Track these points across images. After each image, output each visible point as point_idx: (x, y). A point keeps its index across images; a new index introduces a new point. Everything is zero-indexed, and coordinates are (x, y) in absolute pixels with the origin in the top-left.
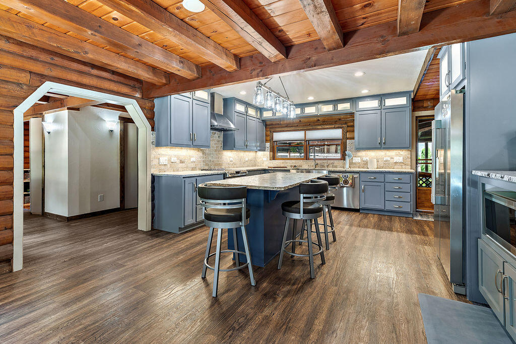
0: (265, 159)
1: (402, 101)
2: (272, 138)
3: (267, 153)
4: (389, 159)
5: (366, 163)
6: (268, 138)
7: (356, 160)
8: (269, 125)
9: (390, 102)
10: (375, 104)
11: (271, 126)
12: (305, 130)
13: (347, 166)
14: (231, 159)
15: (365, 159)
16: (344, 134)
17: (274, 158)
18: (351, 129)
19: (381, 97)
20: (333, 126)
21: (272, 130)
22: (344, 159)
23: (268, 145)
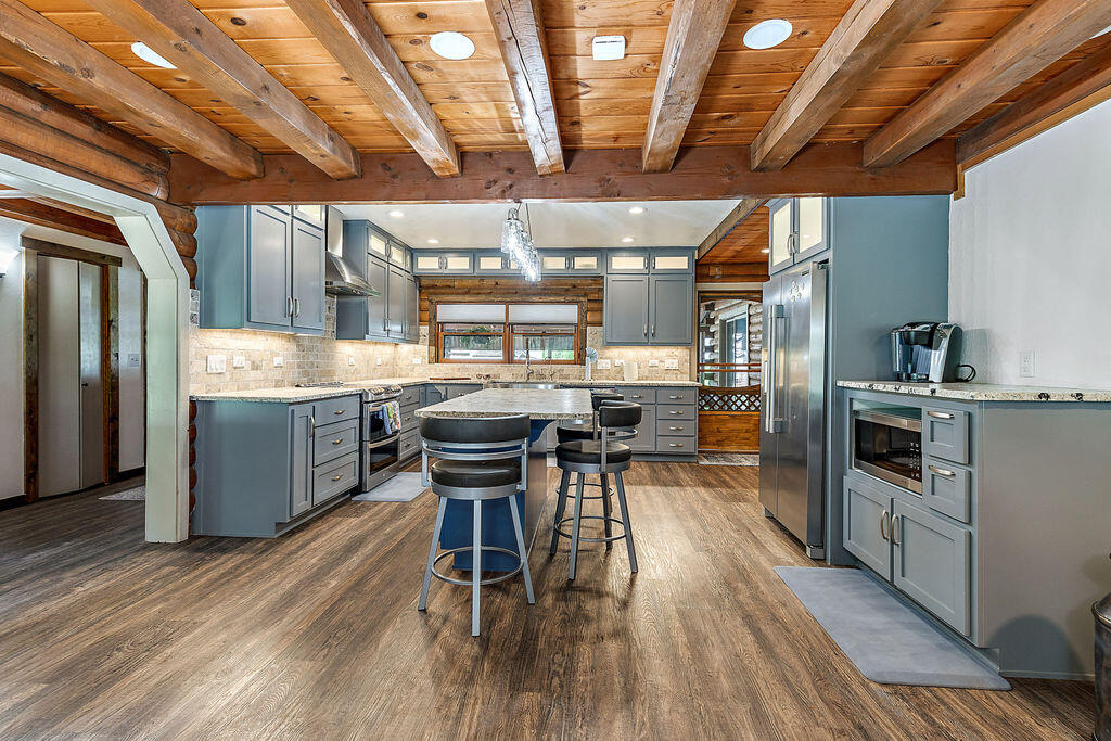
0: (418, 361)
1: (681, 263)
2: (435, 316)
3: (423, 349)
4: (657, 362)
5: (620, 370)
6: (426, 316)
7: (603, 364)
8: (428, 287)
9: (663, 263)
10: (638, 263)
11: (431, 290)
12: (507, 303)
13: (589, 375)
14: (352, 360)
15: (617, 362)
16: (582, 314)
17: (437, 359)
18: (595, 305)
19: (650, 252)
20: (562, 299)
21: (435, 298)
22: (583, 363)
23: (424, 330)
